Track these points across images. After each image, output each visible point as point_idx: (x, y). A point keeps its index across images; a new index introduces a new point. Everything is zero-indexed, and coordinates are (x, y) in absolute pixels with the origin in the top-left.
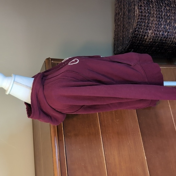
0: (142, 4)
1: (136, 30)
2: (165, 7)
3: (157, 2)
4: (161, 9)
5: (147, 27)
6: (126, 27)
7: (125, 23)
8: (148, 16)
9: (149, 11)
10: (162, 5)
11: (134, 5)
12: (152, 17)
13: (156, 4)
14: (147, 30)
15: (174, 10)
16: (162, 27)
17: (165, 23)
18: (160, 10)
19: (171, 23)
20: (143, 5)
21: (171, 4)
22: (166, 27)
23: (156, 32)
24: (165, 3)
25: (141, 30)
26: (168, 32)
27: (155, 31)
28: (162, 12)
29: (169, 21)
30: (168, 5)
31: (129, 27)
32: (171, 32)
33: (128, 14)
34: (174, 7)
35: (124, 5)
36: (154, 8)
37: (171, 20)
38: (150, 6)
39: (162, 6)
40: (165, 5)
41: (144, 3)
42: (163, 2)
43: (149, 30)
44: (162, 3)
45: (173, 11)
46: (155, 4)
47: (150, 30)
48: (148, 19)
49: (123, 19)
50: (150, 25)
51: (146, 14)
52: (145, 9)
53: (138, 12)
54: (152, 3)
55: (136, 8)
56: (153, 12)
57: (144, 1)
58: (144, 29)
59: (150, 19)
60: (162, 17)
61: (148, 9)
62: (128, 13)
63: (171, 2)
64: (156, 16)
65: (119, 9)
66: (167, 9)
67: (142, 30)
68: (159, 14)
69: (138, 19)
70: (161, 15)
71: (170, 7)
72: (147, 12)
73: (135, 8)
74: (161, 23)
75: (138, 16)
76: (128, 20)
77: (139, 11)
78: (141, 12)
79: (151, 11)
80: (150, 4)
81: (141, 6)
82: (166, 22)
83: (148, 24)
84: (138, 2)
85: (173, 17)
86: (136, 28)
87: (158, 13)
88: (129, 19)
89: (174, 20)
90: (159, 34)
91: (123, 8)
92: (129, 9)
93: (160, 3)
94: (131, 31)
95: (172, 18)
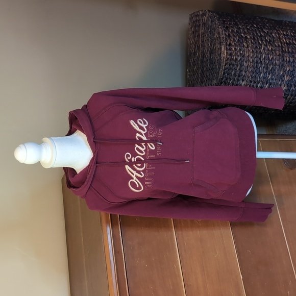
0: (231, 42)
1: (223, 81)
2: (266, 46)
3: (254, 39)
4: (260, 48)
5: (239, 76)
6: (207, 76)
7: (205, 68)
8: (240, 59)
9: (241, 52)
10: (261, 43)
11: (220, 43)
12: (246, 62)
13: (253, 41)
14: (238, 80)
15: (279, 51)
16: (262, 75)
17: (265, 70)
18: (259, 51)
19: (274, 70)
20: (233, 44)
21: (274, 42)
22: (267, 76)
23: (252, 84)
24: (266, 40)
25: (230, 80)
26: (270, 84)
27: (251, 82)
28: (261, 53)
29: (271, 66)
30: (269, 42)
31: (211, 76)
32: (274, 83)
33: (211, 57)
34: (279, 45)
35: (203, 42)
36: (249, 48)
37: (275, 65)
38: (244, 45)
39: (261, 45)
40: (266, 42)
41: (234, 40)
42: (263, 38)
43: (241, 81)
44: (262, 41)
45: (277, 52)
46: (251, 41)
47: (243, 81)
48: (241, 65)
49: (202, 62)
50: (244, 73)
51: (237, 57)
52: (235, 49)
53: (225, 54)
54: (247, 41)
55: (223, 49)
56: (248, 55)
57: (235, 38)
58: (234, 79)
59: (243, 65)
60: (261, 61)
61: (240, 50)
62: (210, 54)
63: (274, 38)
64: (253, 60)
65: (195, 47)
66: (268, 50)
67: (231, 82)
68: (257, 57)
69: (225, 65)
70: (260, 59)
71: (273, 46)
72: (239, 54)
73: (221, 48)
74: (259, 71)
75: (226, 61)
76: (209, 65)
77: (227, 52)
78: (231, 55)
79: (245, 53)
80: (243, 42)
81: (230, 45)
82: (267, 68)
83: (241, 71)
84: (226, 38)
85: (277, 61)
86: (222, 79)
87: (255, 56)
88: (211, 63)
89: (279, 65)
90: (257, 87)
91: (202, 45)
92: (211, 49)
93: (258, 40)
94: (215, 82)
95: (276, 63)
